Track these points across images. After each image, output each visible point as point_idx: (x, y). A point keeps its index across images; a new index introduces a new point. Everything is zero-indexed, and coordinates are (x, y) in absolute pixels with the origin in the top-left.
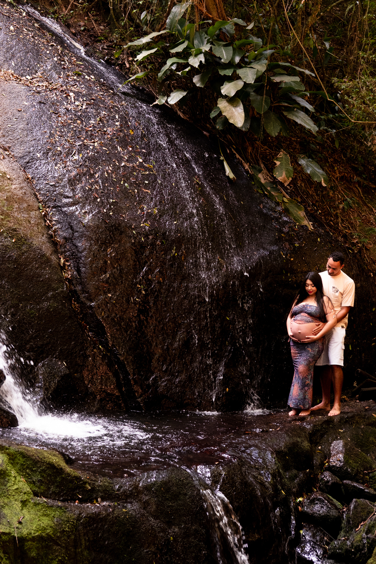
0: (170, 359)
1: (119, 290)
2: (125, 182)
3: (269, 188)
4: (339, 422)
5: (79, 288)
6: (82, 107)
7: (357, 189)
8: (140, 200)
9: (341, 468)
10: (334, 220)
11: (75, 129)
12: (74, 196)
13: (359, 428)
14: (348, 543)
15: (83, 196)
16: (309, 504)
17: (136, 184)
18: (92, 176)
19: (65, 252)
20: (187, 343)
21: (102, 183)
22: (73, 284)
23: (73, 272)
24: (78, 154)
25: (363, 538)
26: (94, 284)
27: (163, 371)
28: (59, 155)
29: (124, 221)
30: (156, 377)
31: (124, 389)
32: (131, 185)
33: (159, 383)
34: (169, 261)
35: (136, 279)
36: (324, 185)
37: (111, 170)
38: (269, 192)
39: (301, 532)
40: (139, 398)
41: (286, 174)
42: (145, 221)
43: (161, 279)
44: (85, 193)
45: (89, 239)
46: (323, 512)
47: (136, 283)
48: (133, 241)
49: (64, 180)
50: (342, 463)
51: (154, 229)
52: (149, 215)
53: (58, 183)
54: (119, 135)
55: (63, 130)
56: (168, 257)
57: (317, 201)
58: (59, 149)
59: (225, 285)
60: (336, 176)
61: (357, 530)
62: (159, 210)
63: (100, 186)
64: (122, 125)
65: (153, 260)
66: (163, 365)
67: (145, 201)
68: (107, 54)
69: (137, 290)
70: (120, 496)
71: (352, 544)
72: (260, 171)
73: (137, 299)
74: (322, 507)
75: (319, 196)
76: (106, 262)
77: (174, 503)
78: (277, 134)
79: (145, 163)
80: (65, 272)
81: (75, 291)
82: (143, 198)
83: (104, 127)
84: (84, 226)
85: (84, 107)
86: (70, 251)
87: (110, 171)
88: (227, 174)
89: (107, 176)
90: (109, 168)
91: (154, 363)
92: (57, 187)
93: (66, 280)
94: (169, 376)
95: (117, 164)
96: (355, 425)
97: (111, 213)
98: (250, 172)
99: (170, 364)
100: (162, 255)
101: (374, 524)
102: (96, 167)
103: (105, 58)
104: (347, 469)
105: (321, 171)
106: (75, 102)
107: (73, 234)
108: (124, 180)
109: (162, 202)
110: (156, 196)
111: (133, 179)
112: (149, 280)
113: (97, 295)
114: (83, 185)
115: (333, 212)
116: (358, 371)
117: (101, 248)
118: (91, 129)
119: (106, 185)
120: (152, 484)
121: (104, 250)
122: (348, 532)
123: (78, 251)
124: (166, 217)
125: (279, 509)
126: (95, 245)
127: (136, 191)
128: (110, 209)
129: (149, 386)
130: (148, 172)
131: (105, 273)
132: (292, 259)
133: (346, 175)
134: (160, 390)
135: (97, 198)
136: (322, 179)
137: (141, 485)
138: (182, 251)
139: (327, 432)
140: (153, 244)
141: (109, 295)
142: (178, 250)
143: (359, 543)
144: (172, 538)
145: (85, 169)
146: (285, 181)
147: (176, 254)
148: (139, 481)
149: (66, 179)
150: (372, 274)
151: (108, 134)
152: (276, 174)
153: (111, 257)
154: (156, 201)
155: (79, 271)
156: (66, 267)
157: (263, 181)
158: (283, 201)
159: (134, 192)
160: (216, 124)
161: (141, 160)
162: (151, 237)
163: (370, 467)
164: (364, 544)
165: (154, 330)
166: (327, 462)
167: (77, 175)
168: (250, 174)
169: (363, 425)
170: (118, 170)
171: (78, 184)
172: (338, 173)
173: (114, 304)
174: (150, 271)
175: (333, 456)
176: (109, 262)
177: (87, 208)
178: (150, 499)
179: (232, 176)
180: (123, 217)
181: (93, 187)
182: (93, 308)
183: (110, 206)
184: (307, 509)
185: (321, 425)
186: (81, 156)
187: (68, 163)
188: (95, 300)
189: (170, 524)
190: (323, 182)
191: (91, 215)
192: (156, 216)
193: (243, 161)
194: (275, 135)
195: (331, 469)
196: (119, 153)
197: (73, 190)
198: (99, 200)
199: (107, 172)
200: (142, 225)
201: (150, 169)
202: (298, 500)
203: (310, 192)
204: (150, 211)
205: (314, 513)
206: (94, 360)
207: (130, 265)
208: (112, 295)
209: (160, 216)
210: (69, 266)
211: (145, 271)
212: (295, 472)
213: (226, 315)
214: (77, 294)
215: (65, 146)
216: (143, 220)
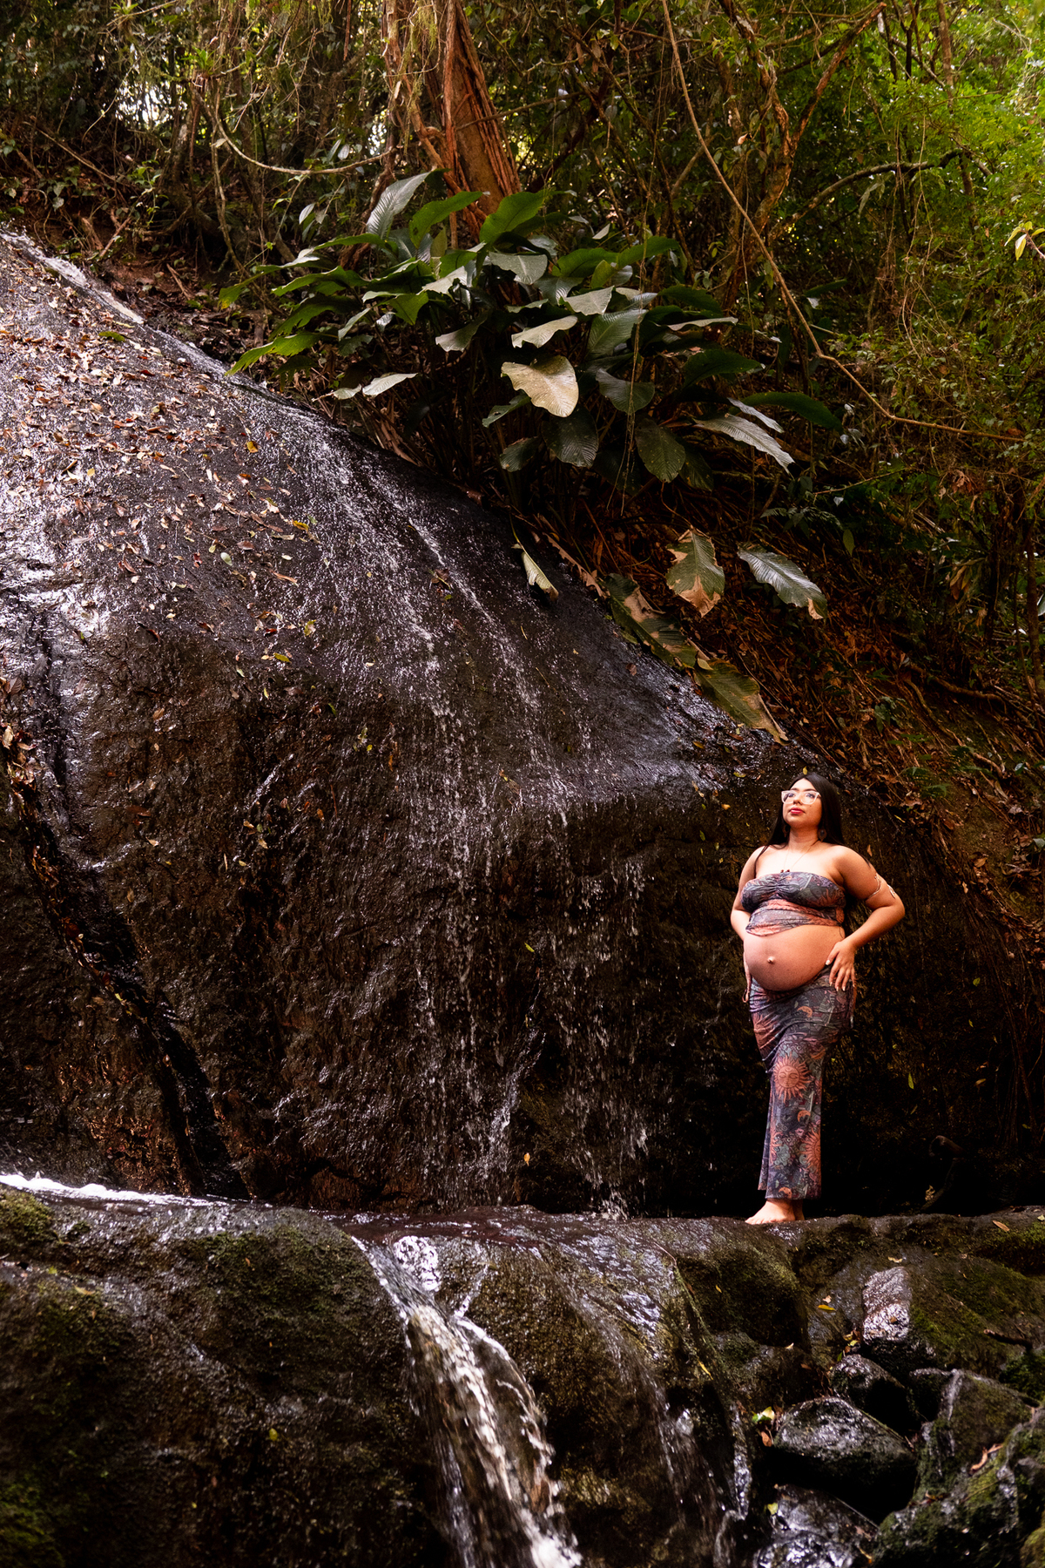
0: (343, 1051)
1: (186, 830)
2: (220, 548)
3: (655, 635)
4: (887, 1235)
5: (58, 819)
6: (111, 380)
7: (910, 688)
8: (264, 599)
9: (901, 1345)
10: (848, 747)
11: (81, 419)
12: (60, 564)
13: (955, 1260)
14: (947, 1508)
15: (88, 564)
16: (797, 1425)
17: (256, 559)
18: (122, 521)
19: (20, 714)
20: (398, 1006)
21: (150, 542)
22: (40, 807)
23: (43, 772)
24: (84, 469)
25: (999, 1483)
26: (106, 807)
27: (320, 1085)
28: (24, 468)
29: (209, 640)
30: (295, 1101)
31: (188, 1132)
32: (239, 558)
33: (307, 1119)
34: (346, 766)
35: (242, 804)
36: (815, 615)
37: (179, 516)
38: (656, 644)
39: (773, 1508)
40: (236, 1160)
41: (703, 582)
42: (278, 648)
43: (319, 812)
44: (94, 560)
45: (98, 675)
46: (848, 1445)
47: (242, 816)
48: (236, 696)
49: (33, 523)
50: (905, 1331)
51: (302, 672)
52: (292, 638)
53: (14, 529)
54: (214, 447)
55: (44, 417)
56: (345, 753)
57: (796, 697)
58: (26, 453)
59: (521, 848)
60: (849, 652)
61: (975, 1467)
62: (321, 629)
63: (142, 548)
64: (224, 429)
65: (296, 756)
66: (319, 1067)
67: (279, 602)
68: (208, 334)
69: (243, 836)
70: (76, 1257)
71: (960, 1508)
72: (629, 590)
73: (242, 863)
74: (843, 1432)
75: (802, 686)
76: (147, 747)
77: (292, 1315)
78: (674, 475)
79: (286, 517)
80: (14, 768)
81: (45, 828)
82: (275, 595)
83: (172, 425)
84: (84, 642)
85: (116, 381)
86: (37, 711)
87: (175, 518)
88: (531, 581)
89: (165, 526)
90: (173, 509)
91: (291, 1061)
92: (11, 540)
93: (18, 790)
94: (338, 1100)
95: (201, 504)
96: (942, 1251)
97: (171, 616)
98: (600, 593)
99: (341, 1067)
100: (327, 743)
101: (1036, 1436)
102: (135, 502)
103: (200, 340)
104: (922, 1348)
105: (806, 583)
106: (90, 370)
107: (49, 663)
108: (218, 545)
109: (331, 609)
110: (316, 590)
111: (245, 545)
112: (282, 811)
113: (115, 840)
114: (91, 539)
115: (843, 725)
116: (939, 1140)
117: (134, 705)
118: (130, 425)
119: (163, 547)
120: (210, 1239)
121: (141, 712)
122: (942, 1481)
123: (62, 712)
124: (341, 648)
125: (691, 1415)
126: (116, 696)
127: (254, 574)
128: (168, 605)
129: (269, 1125)
130: (292, 537)
131: (144, 776)
132: (726, 806)
133: (878, 650)
134: (310, 1139)
135: (130, 574)
136: (810, 601)
137: (165, 1238)
138: (388, 741)
139: (850, 1259)
140: (298, 712)
141: (152, 841)
142: (375, 737)
143: (988, 1501)
144: (273, 1432)
145: (100, 505)
146: (702, 603)
147: (370, 748)
148: (162, 1227)
149: (40, 521)
150: (964, 885)
151: (181, 442)
152: (673, 583)
153: (165, 735)
154: (314, 604)
155: (60, 768)
156: (22, 757)
157: (638, 617)
158: (696, 665)
159: (248, 578)
160: (503, 458)
161: (274, 509)
162: (291, 691)
163: (999, 1355)
164: (1006, 1501)
165: (295, 958)
166: (854, 1337)
167: (75, 514)
168: (600, 599)
169: (968, 1251)
170: (201, 517)
171: (75, 536)
172: (853, 643)
173: (167, 869)
174: (286, 786)
175: (873, 1312)
176: (157, 747)
177: (98, 595)
178: (197, 1288)
179: (545, 584)
180: (209, 630)
181: (119, 546)
182: (97, 874)
183: (169, 598)
184: (791, 1436)
185: (830, 1235)
186: (91, 473)
187: (51, 487)
188: (106, 855)
189: (271, 1386)
190: (811, 607)
191: (107, 613)
192: (310, 641)
193: (580, 568)
194: (670, 477)
195: (869, 1349)
196: (211, 485)
197: (58, 550)
198: (135, 579)
199: (168, 519)
200: (265, 658)
201: (299, 532)
202: (759, 1416)
203: (777, 675)
204: (293, 627)
205: (816, 1448)
206: (93, 1027)
207: (224, 763)
208: (162, 842)
209: (323, 642)
210: (32, 753)
211: (272, 785)
212: (743, 1338)
213: (525, 938)
214: (50, 835)
215: (47, 450)
216: (271, 646)
